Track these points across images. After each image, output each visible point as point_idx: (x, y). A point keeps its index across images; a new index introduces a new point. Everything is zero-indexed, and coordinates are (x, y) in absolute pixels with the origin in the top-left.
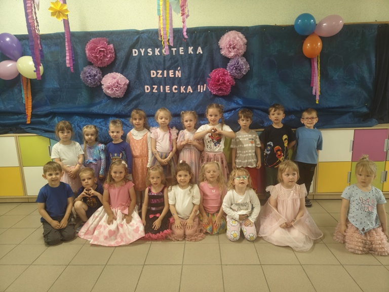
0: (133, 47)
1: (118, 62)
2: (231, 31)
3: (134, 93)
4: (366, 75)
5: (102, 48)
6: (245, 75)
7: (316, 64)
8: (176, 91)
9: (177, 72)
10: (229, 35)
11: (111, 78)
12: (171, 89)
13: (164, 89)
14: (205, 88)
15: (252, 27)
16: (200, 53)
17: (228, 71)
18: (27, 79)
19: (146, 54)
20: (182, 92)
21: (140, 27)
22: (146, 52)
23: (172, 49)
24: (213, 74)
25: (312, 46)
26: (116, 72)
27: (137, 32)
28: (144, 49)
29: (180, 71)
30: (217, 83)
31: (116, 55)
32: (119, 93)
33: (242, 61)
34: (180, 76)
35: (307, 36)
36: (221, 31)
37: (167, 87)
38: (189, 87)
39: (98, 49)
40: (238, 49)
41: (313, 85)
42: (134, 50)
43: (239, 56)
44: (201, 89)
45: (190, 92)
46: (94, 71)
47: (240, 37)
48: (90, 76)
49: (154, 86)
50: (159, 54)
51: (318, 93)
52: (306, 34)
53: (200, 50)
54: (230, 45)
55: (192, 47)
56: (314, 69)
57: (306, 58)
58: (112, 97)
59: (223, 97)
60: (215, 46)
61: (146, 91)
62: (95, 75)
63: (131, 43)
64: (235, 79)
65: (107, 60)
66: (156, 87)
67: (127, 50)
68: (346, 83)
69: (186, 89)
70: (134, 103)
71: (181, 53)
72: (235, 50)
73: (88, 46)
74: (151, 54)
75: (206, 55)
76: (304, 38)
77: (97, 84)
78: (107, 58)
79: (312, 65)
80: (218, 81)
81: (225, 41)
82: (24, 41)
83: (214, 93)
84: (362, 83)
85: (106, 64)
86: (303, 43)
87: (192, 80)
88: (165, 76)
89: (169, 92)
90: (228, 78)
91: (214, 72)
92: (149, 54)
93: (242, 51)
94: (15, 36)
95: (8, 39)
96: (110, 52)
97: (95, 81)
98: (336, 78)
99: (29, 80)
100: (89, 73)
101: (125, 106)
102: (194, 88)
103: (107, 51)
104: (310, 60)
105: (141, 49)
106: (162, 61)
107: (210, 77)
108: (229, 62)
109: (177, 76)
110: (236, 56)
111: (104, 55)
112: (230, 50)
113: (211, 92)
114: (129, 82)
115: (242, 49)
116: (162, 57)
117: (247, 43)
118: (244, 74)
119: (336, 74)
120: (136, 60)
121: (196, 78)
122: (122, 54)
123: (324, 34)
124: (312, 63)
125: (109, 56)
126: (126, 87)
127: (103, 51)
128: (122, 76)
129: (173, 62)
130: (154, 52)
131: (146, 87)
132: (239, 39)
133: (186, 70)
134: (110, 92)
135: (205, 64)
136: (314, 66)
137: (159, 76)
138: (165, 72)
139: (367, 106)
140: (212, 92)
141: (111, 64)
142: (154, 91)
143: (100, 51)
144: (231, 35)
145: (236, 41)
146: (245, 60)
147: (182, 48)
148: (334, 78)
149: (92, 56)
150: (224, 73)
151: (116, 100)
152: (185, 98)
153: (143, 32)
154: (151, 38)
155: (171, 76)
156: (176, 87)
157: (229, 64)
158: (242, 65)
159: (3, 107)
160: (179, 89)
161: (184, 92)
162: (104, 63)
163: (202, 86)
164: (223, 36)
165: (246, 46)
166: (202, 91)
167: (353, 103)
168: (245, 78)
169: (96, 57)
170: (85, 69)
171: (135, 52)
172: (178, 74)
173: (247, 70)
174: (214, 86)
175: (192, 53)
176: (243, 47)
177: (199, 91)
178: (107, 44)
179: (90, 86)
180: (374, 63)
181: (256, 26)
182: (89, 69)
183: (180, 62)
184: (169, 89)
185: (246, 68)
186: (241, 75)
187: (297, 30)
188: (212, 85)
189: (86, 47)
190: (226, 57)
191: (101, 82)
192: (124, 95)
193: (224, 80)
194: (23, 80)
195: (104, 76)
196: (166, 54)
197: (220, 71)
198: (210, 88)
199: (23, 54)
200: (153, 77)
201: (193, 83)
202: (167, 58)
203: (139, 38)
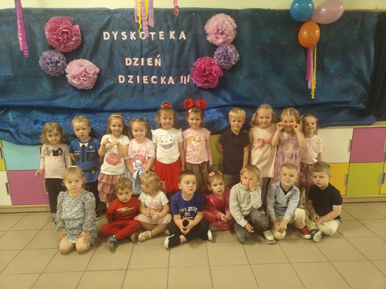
0: (104, 28)
1: (85, 47)
2: (219, 14)
3: (106, 84)
4: (364, 67)
5: (65, 28)
6: (234, 65)
7: (311, 55)
8: (156, 82)
9: (156, 60)
10: (216, 19)
11: (78, 66)
12: (149, 80)
13: (142, 80)
14: (188, 79)
15: (243, 10)
16: (182, 38)
17: (215, 60)
19: (119, 38)
21: (112, 6)
22: (120, 36)
23: (151, 33)
24: (198, 64)
25: (309, 34)
26: (84, 59)
27: (108, 11)
28: (117, 32)
29: (160, 59)
30: (203, 73)
31: (82, 38)
32: (88, 84)
33: (231, 50)
34: (160, 65)
35: (303, 23)
36: (207, 14)
37: (144, 77)
38: (171, 78)
39: (60, 30)
40: (227, 35)
41: (308, 79)
42: (105, 33)
43: (227, 43)
44: (185, 80)
45: (171, 83)
46: (56, 57)
47: (229, 21)
48: (51, 62)
49: (129, 76)
50: (135, 39)
51: (314, 87)
52: (303, 20)
53: (183, 36)
54: (218, 31)
55: (174, 32)
56: (309, 59)
57: (303, 47)
58: (78, 88)
59: (210, 90)
60: (200, 31)
61: (120, 82)
63: (101, 24)
64: (223, 70)
65: (72, 43)
66: (131, 77)
67: (96, 32)
68: (343, 76)
69: (166, 80)
70: (106, 95)
71: (161, 38)
72: (224, 36)
73: (48, 26)
74: (125, 38)
75: (189, 41)
76: (299, 24)
77: (60, 72)
78: (72, 41)
79: (308, 56)
80: (204, 71)
81: (212, 25)
83: (200, 85)
84: (359, 77)
85: (71, 48)
86: (298, 30)
87: (173, 69)
88: (143, 64)
89: (147, 83)
90: (216, 68)
91: (200, 61)
92: (123, 38)
93: (231, 38)
96: (75, 35)
97: (57, 69)
98: (333, 71)
100: (50, 59)
101: (95, 98)
102: (176, 79)
103: (71, 33)
104: (306, 50)
105: (113, 32)
106: (139, 46)
107: (194, 67)
108: (216, 50)
109: (156, 65)
110: (224, 43)
111: (67, 38)
112: (218, 36)
113: (195, 83)
114: (100, 71)
115: (231, 35)
116: (139, 42)
117: (237, 28)
119: (333, 67)
120: (108, 45)
121: (178, 67)
122: (90, 38)
123: (324, 21)
124: (308, 53)
125: (74, 39)
126: (96, 76)
127: (67, 33)
128: (91, 63)
129: (151, 48)
130: (129, 36)
131: (120, 77)
132: (229, 23)
133: (167, 58)
134: (76, 83)
135: (189, 51)
137: (135, 64)
138: (143, 59)
139: (363, 102)
140: (197, 84)
141: (77, 49)
142: (130, 81)
143: (63, 32)
144: (220, 18)
145: (225, 26)
146: (235, 48)
147: (163, 32)
148: (330, 71)
149: (53, 38)
150: (210, 62)
151: (83, 92)
152: (166, 90)
153: (116, 12)
154: (125, 19)
155: (149, 64)
156: (156, 77)
157: (216, 52)
158: (231, 53)
160: (159, 80)
161: (165, 83)
162: (69, 47)
163: (185, 77)
164: (209, 20)
165: (236, 32)
166: (185, 83)
167: (349, 98)
168: (235, 68)
169: (58, 40)
170: (44, 53)
171: (107, 36)
172: (158, 62)
173: (237, 60)
174: (199, 77)
175: (174, 38)
176: (233, 33)
177: (182, 82)
178: (71, 25)
179: (51, 75)
180: (373, 55)
181: (247, 9)
182: (50, 54)
183: (159, 48)
184: (147, 79)
185: (235, 57)
186: (230, 65)
187: (293, 15)
188: (197, 75)
189: (46, 27)
190: (213, 44)
191: (66, 70)
192: (94, 86)
193: (211, 70)
195: (68, 63)
196: (144, 38)
197: (205, 60)
198: (195, 80)
200: (128, 66)
201: (175, 74)
202: (145, 44)
203: (110, 18)
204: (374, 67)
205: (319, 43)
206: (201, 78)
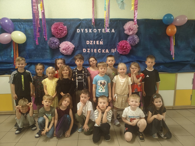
0: (78, 27)
2: (130, 21)
5: (61, 28)
7: (172, 39)
8: (100, 52)
9: (101, 42)
10: (129, 23)
11: (66, 44)
12: (97, 51)
13: (94, 51)
14: (115, 50)
15: (140, 20)
16: (113, 32)
17: (128, 42)
18: (16, 43)
20: (103, 52)
21: (82, 18)
22: (84, 31)
23: (98, 30)
25: (171, 30)
26: (68, 41)
27: (79, 20)
28: (83, 29)
29: (102, 41)
31: (68, 32)
32: (69, 53)
33: (136, 37)
34: (102, 44)
35: (168, 25)
36: (125, 21)
37: (95, 50)
38: (107, 50)
39: (59, 28)
40: (134, 31)
41: (171, 50)
42: (78, 30)
43: (134, 34)
44: (113, 51)
45: (107, 52)
46: (56, 40)
48: (54, 43)
49: (88, 49)
51: (174, 54)
54: (130, 29)
55: (109, 29)
56: (171, 42)
57: (167, 36)
58: (65, 54)
59: (125, 55)
60: (121, 29)
61: (84, 52)
62: (56, 42)
63: (77, 25)
65: (63, 34)
66: (89, 49)
68: (187, 49)
69: (105, 51)
71: (103, 32)
72: (133, 31)
75: (116, 33)
76: (166, 26)
77: (57, 47)
78: (63, 33)
79: (170, 40)
80: (124, 47)
81: (127, 26)
82: (15, 22)
86: (166, 29)
87: (108, 46)
88: (94, 44)
89: (96, 52)
90: (129, 45)
91: (121, 42)
92: (86, 32)
93: (136, 32)
94: (10, 19)
95: (6, 21)
96: (65, 30)
99: (17, 44)
100: (53, 41)
101: (72, 59)
102: (109, 50)
103: (63, 29)
104: (169, 37)
105: (81, 29)
107: (118, 45)
109: (100, 44)
110: (132, 34)
111: (62, 32)
112: (130, 31)
113: (119, 52)
114: (75, 47)
116: (93, 34)
117: (138, 27)
118: (137, 43)
119: (182, 45)
120: (79, 36)
121: (111, 45)
122: (71, 32)
123: (178, 24)
125: (65, 32)
126: (73, 49)
127: (61, 30)
128: (71, 43)
129: (99, 37)
130: (88, 31)
131: (84, 49)
133: (106, 41)
134: (64, 52)
135: (116, 38)
136: (172, 41)
137: (91, 44)
138: (94, 41)
140: (120, 52)
141: (65, 36)
142: (88, 52)
145: (133, 27)
146: (137, 36)
147: (104, 29)
148: (181, 47)
149: (55, 32)
150: (126, 42)
151: (67, 56)
152: (105, 56)
153: (83, 20)
154: (87, 23)
155: (97, 44)
156: (100, 50)
157: (128, 38)
158: (136, 39)
159: (1, 59)
160: (102, 51)
161: (104, 52)
162: (62, 36)
163: (114, 50)
165: (138, 29)
166: (114, 52)
167: (190, 59)
168: (136, 46)
169: (57, 33)
170: (50, 39)
171: (78, 31)
172: (101, 43)
173: (138, 42)
174: (121, 49)
175: (109, 32)
176: (137, 30)
177: (112, 52)
178: (64, 26)
179: (52, 48)
181: (143, 19)
182: (53, 39)
183: (102, 36)
184: (96, 51)
185: (138, 40)
186: (135, 44)
187: (164, 22)
188: (120, 49)
189: (52, 27)
190: (127, 34)
191: (59, 46)
192: (72, 54)
193: (126, 46)
194: (13, 44)
195: (60, 43)
196: (95, 32)
197: (124, 42)
198: (119, 51)
199: (15, 30)
200: (88, 44)
201: (109, 48)
202: (96, 34)
203: (81, 23)
206: (122, 50)
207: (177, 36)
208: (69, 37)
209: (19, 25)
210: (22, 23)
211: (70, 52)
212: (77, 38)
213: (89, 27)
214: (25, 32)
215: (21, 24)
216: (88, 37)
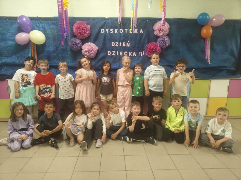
0: (102, 27)
4: (235, 49)
5: (84, 27)
7: (208, 42)
9: (127, 43)
10: (160, 23)
11: (89, 46)
13: (119, 54)
14: (143, 53)
15: (173, 19)
16: (141, 33)
17: (158, 44)
18: (34, 43)
20: (130, 55)
21: (107, 16)
22: (109, 31)
23: (125, 30)
24: (149, 46)
25: (207, 32)
26: (91, 42)
27: (104, 19)
28: (108, 29)
29: (129, 43)
30: (152, 51)
31: (91, 32)
33: (167, 39)
34: (129, 46)
35: (203, 26)
36: (154, 21)
37: (121, 52)
38: (134, 53)
39: (82, 28)
40: (165, 31)
41: (206, 54)
42: (102, 30)
43: (164, 35)
45: (134, 55)
46: (78, 41)
48: (75, 44)
49: (113, 52)
50: (117, 32)
51: (209, 58)
52: (203, 24)
53: (141, 31)
54: (160, 29)
55: (137, 29)
56: (207, 44)
57: (202, 38)
60: (151, 29)
61: (108, 54)
62: (78, 44)
63: (101, 25)
65: (86, 34)
66: (114, 52)
68: (224, 53)
69: (132, 54)
71: (130, 32)
72: (163, 32)
73: (75, 26)
75: (144, 34)
76: (202, 26)
77: (79, 49)
78: (86, 33)
79: (206, 42)
80: (153, 49)
81: (157, 26)
82: (33, 21)
84: (232, 54)
85: (85, 37)
86: (201, 30)
88: (120, 46)
89: (122, 55)
90: (158, 48)
91: (150, 44)
92: (111, 32)
93: (167, 33)
94: (28, 17)
95: (24, 19)
96: (88, 30)
97: (78, 47)
99: (36, 45)
100: (75, 42)
101: (95, 63)
102: (137, 53)
103: (86, 29)
104: (205, 39)
105: (106, 29)
107: (147, 47)
109: (127, 46)
110: (163, 35)
111: (84, 32)
112: (160, 32)
113: (147, 56)
114: (99, 49)
116: (119, 34)
117: (170, 28)
118: (167, 46)
119: (218, 48)
120: (103, 37)
121: (138, 47)
123: (214, 25)
125: (88, 32)
126: (97, 51)
127: (84, 29)
128: (95, 45)
129: (125, 38)
130: (114, 31)
131: (108, 52)
133: (133, 42)
134: (87, 54)
135: (144, 39)
136: (207, 43)
137: (116, 45)
138: (120, 43)
139: (234, 67)
140: (148, 56)
141: (88, 37)
142: (113, 54)
148: (217, 50)
149: (78, 32)
150: (156, 44)
152: (132, 59)
153: (108, 19)
154: (113, 23)
155: (124, 46)
156: (127, 52)
157: (158, 40)
158: (167, 41)
159: (18, 61)
160: (128, 54)
162: (84, 36)
163: (142, 52)
164: (156, 23)
167: (227, 65)
168: (167, 48)
169: (80, 33)
170: (72, 39)
171: (103, 31)
172: (128, 45)
173: (169, 44)
175: (137, 33)
176: (168, 30)
177: (140, 55)
178: (87, 25)
179: (74, 50)
180: (239, 42)
181: (175, 19)
182: (75, 40)
183: (129, 37)
185: (169, 43)
187: (198, 21)
188: (149, 52)
190: (157, 36)
191: (82, 48)
192: (95, 56)
193: (156, 49)
194: (31, 45)
195: (83, 44)
196: (122, 32)
197: (153, 44)
198: (147, 54)
199: (33, 29)
200: (113, 46)
201: (137, 50)
202: (122, 35)
203: (105, 22)
204: (240, 48)
205: (211, 36)
207: (213, 38)
208: (93, 38)
209: (38, 24)
210: (41, 21)
211: (93, 55)
212: (101, 39)
213: (114, 28)
214: (44, 32)
215: (39, 22)
216: (113, 38)
